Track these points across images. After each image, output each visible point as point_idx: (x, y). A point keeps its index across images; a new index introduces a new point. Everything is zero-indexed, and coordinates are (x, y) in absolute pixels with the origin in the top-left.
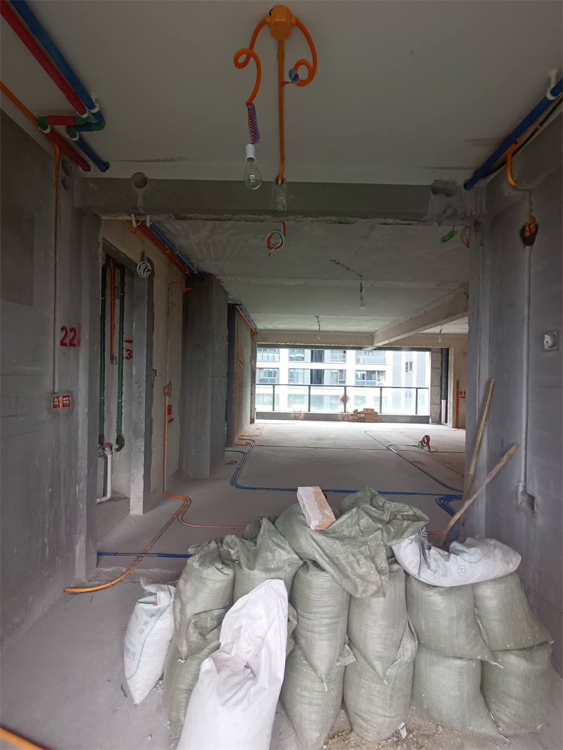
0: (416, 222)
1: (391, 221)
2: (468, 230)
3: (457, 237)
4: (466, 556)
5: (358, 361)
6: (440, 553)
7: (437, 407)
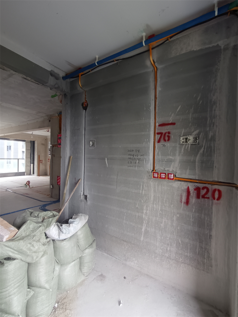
0: (41, 84)
1: (29, 79)
2: (61, 96)
3: (57, 98)
4: (75, 223)
6: (66, 226)
7: (29, 168)
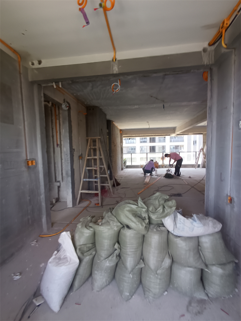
5: (171, 141)
